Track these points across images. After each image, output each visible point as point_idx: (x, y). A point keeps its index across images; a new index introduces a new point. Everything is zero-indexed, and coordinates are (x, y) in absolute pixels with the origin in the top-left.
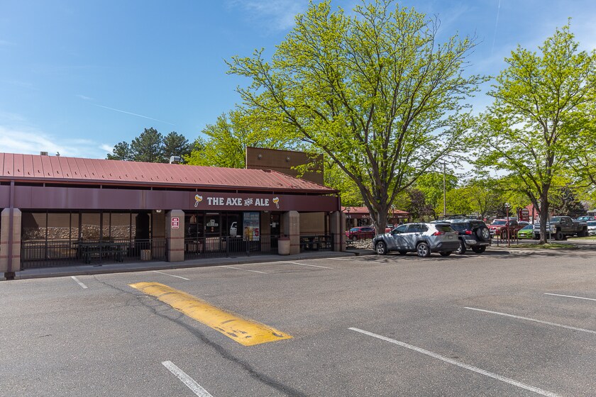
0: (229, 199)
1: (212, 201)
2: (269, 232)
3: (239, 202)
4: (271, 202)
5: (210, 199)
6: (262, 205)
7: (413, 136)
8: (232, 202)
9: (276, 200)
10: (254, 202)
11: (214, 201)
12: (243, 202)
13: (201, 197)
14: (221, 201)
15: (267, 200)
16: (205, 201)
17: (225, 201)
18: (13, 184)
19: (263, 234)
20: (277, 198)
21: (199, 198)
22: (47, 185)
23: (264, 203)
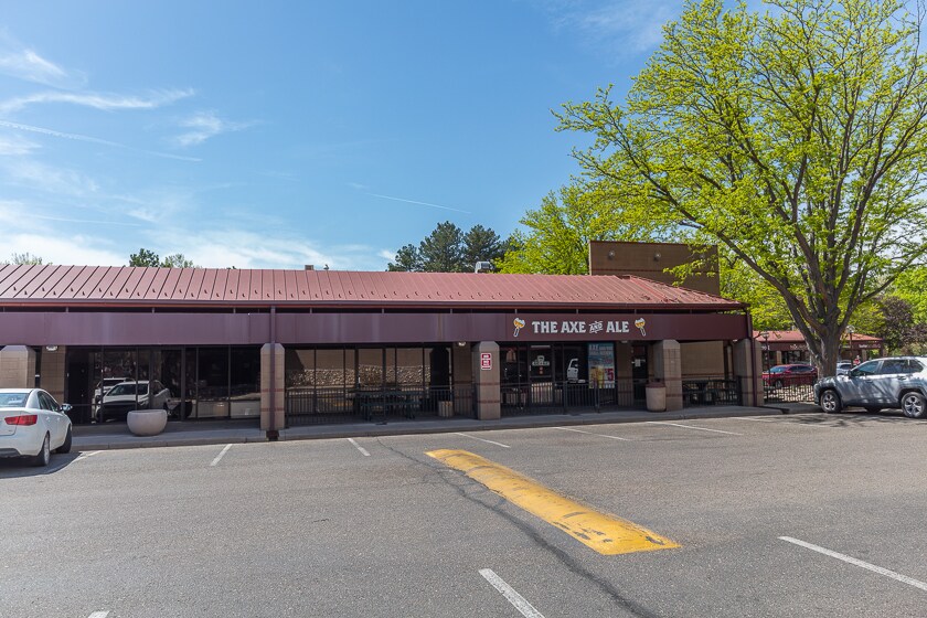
0: (565, 323)
1: (539, 327)
2: (631, 374)
3: (581, 327)
4: (632, 326)
5: (536, 324)
6: (618, 331)
7: (884, 203)
8: (570, 327)
9: (640, 323)
10: (605, 326)
11: (543, 327)
12: (587, 327)
13: (523, 322)
14: (553, 327)
15: (625, 324)
16: (529, 327)
17: (559, 327)
18: (273, 310)
19: (622, 378)
20: (642, 320)
21: (519, 323)
22: (316, 311)
23: (621, 327)
